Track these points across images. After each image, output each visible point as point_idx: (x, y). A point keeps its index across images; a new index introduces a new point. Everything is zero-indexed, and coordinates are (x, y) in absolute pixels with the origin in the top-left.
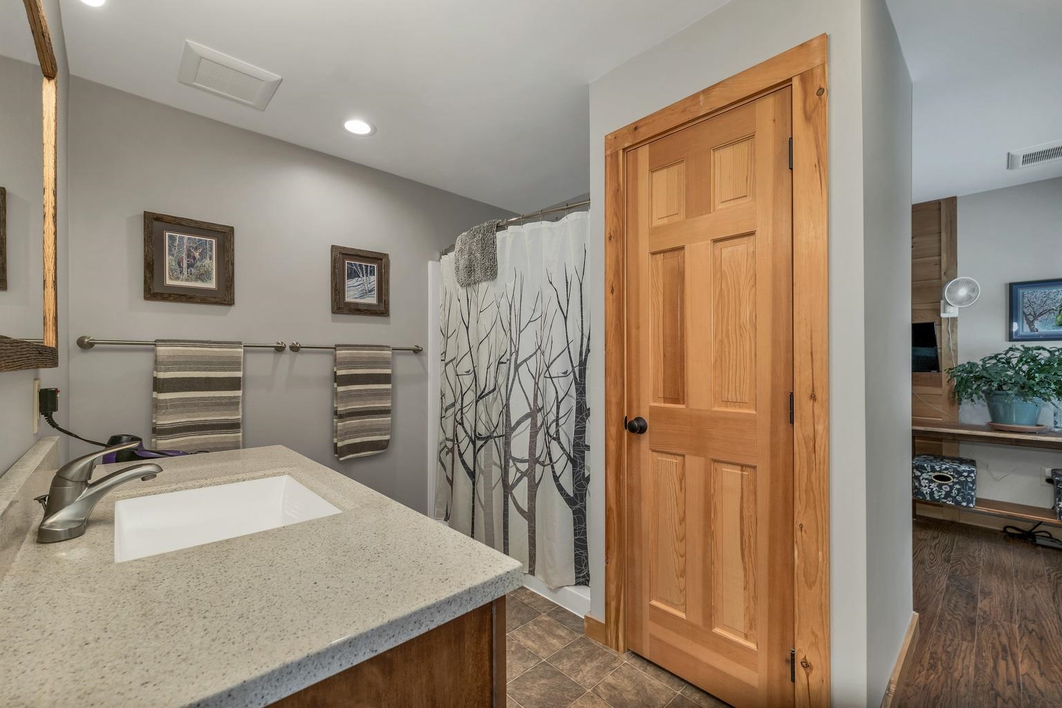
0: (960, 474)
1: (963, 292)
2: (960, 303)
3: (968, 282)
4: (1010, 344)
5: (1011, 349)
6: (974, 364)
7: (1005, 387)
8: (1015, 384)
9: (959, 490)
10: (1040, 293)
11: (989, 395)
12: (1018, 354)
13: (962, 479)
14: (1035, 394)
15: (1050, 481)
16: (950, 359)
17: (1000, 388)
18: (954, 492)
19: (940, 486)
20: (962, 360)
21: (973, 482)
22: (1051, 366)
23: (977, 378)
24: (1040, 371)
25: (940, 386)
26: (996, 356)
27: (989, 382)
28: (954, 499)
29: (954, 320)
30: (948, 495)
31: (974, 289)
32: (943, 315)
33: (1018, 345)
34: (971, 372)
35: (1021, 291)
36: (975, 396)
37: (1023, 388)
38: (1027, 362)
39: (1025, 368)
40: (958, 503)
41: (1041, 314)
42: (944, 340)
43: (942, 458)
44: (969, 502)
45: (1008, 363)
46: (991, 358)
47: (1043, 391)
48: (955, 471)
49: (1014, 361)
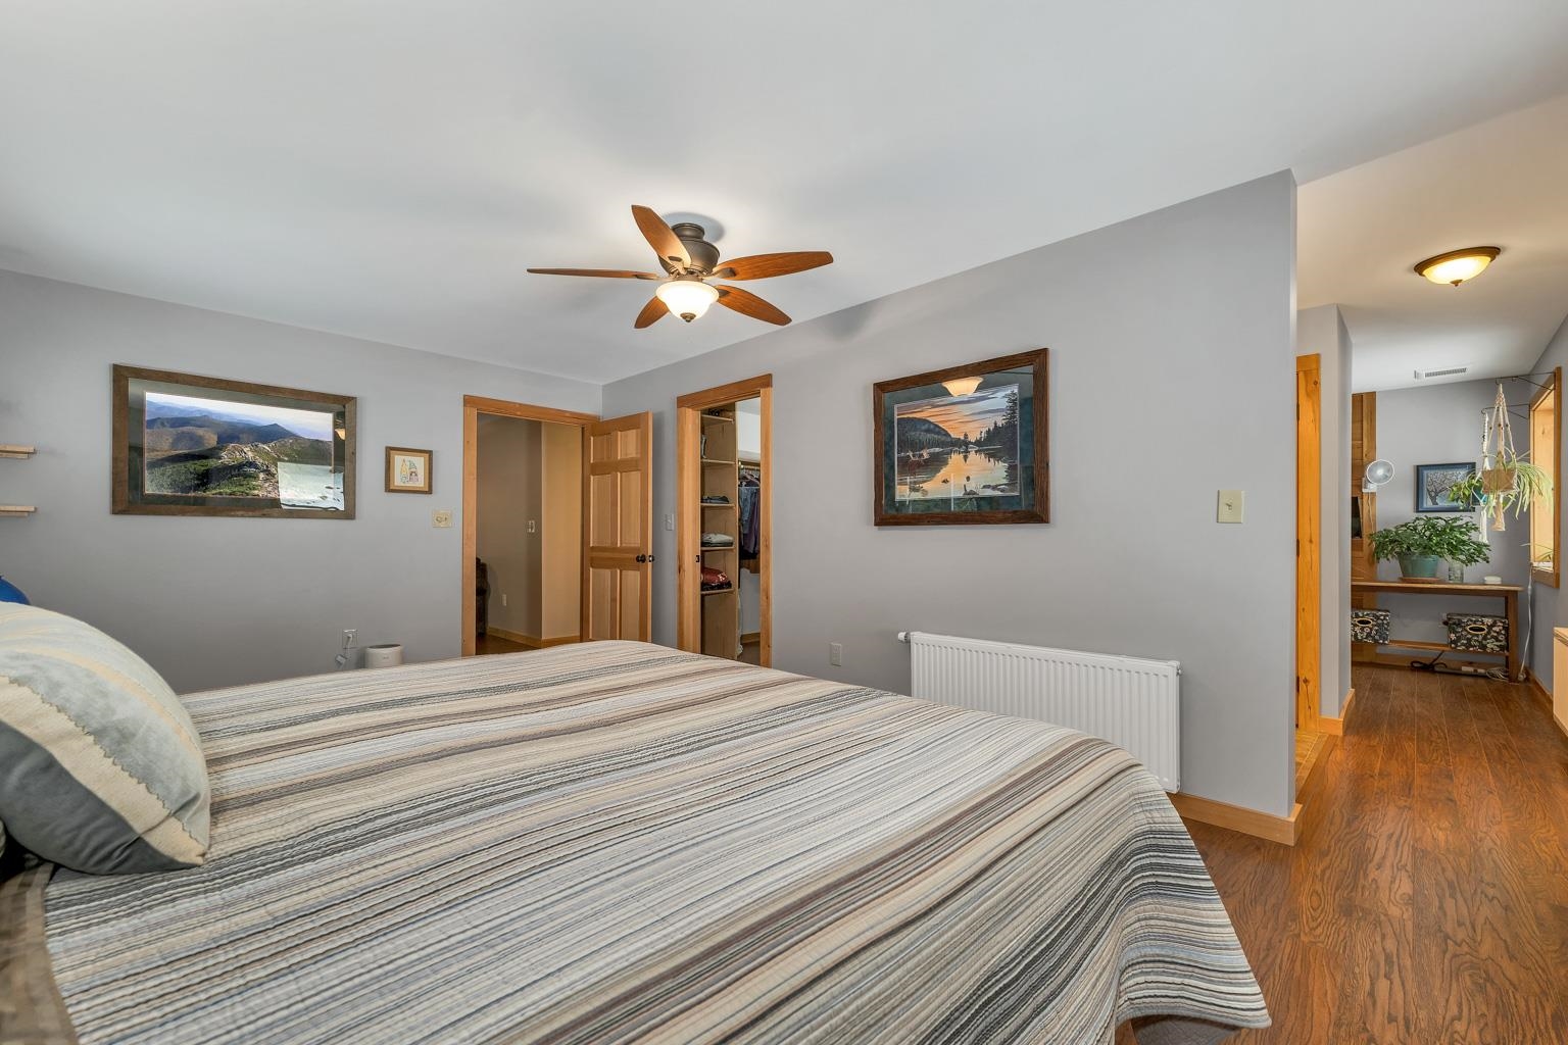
0: (1378, 618)
1: (1380, 472)
2: (1378, 481)
3: (1385, 464)
4: (1416, 515)
5: (1417, 519)
6: (1389, 531)
7: (1412, 549)
8: (1420, 545)
9: (1376, 630)
10: (1439, 473)
11: (1401, 556)
12: (1422, 522)
13: (1380, 622)
14: (1434, 552)
15: (1446, 623)
16: (1370, 527)
17: (1408, 549)
18: (1374, 632)
19: (1362, 629)
20: (1379, 528)
21: (1388, 624)
22: (1445, 530)
23: (1392, 542)
24: (1437, 536)
25: (1362, 550)
26: (1406, 525)
27: (1401, 544)
28: (1373, 638)
29: (1373, 494)
30: (1369, 635)
31: (1389, 470)
32: (1364, 490)
33: (1422, 515)
34: (1387, 537)
35: (1425, 472)
36: (1390, 556)
37: (1425, 548)
38: (1429, 529)
39: (1427, 533)
40: (1376, 641)
41: (1441, 491)
42: (1365, 512)
43: (1364, 609)
44: (1385, 639)
45: (1415, 530)
46: (1402, 526)
47: (1439, 550)
48: (1374, 616)
49: (1420, 528)
